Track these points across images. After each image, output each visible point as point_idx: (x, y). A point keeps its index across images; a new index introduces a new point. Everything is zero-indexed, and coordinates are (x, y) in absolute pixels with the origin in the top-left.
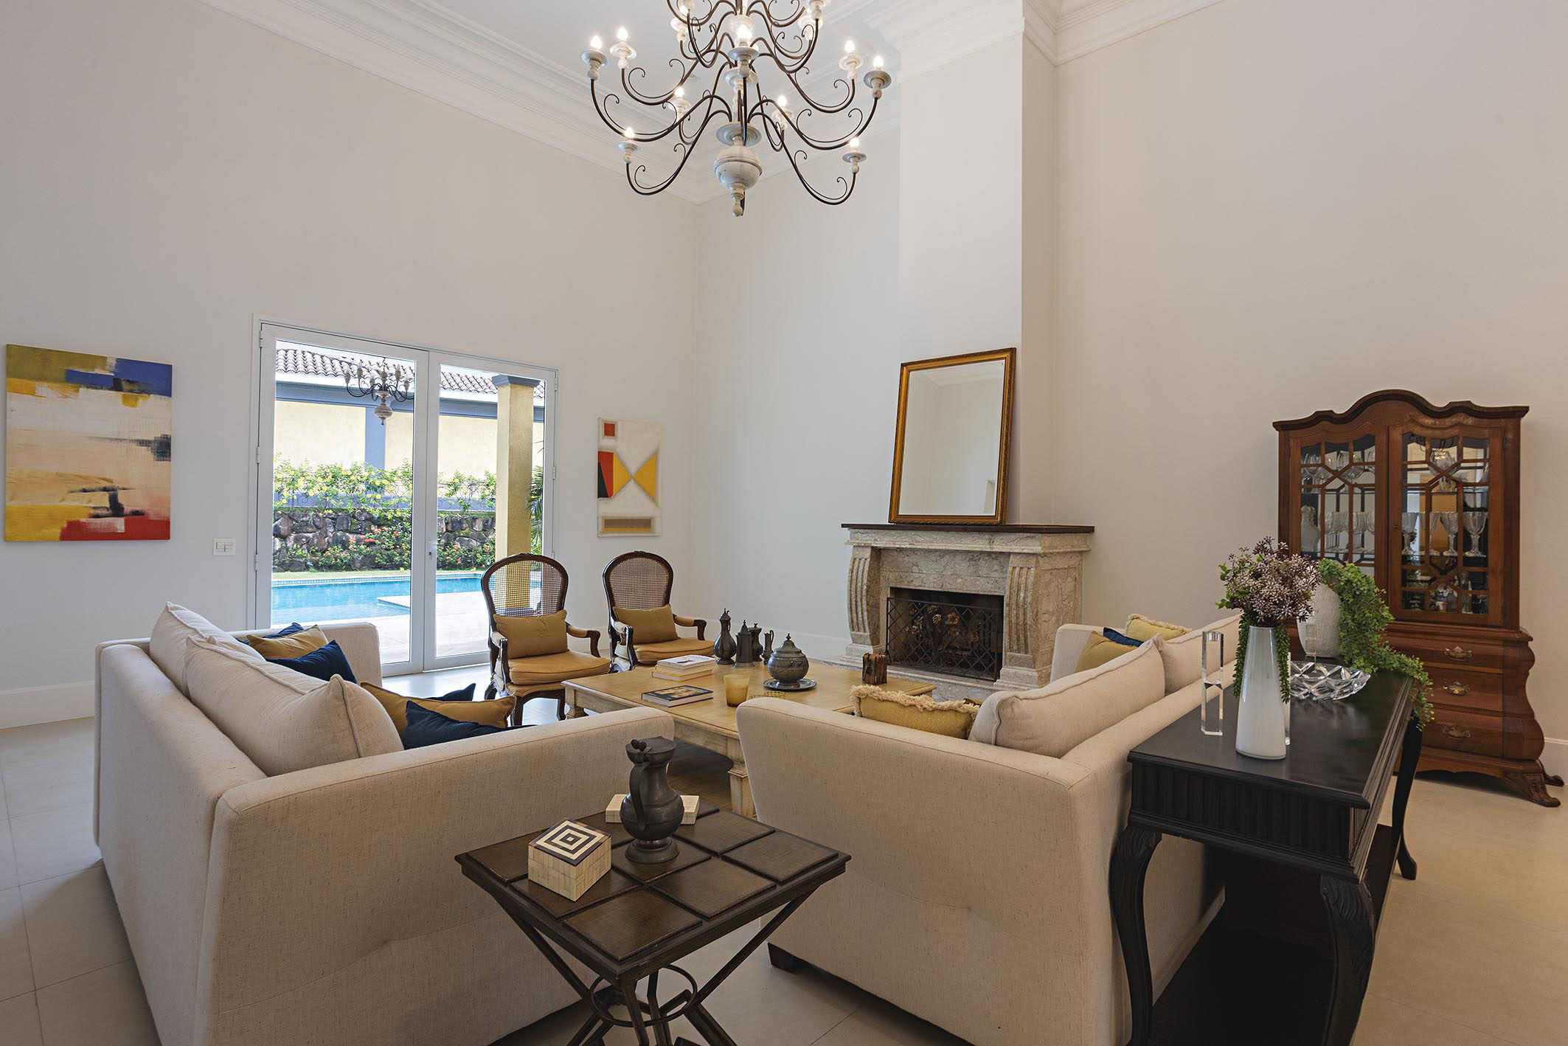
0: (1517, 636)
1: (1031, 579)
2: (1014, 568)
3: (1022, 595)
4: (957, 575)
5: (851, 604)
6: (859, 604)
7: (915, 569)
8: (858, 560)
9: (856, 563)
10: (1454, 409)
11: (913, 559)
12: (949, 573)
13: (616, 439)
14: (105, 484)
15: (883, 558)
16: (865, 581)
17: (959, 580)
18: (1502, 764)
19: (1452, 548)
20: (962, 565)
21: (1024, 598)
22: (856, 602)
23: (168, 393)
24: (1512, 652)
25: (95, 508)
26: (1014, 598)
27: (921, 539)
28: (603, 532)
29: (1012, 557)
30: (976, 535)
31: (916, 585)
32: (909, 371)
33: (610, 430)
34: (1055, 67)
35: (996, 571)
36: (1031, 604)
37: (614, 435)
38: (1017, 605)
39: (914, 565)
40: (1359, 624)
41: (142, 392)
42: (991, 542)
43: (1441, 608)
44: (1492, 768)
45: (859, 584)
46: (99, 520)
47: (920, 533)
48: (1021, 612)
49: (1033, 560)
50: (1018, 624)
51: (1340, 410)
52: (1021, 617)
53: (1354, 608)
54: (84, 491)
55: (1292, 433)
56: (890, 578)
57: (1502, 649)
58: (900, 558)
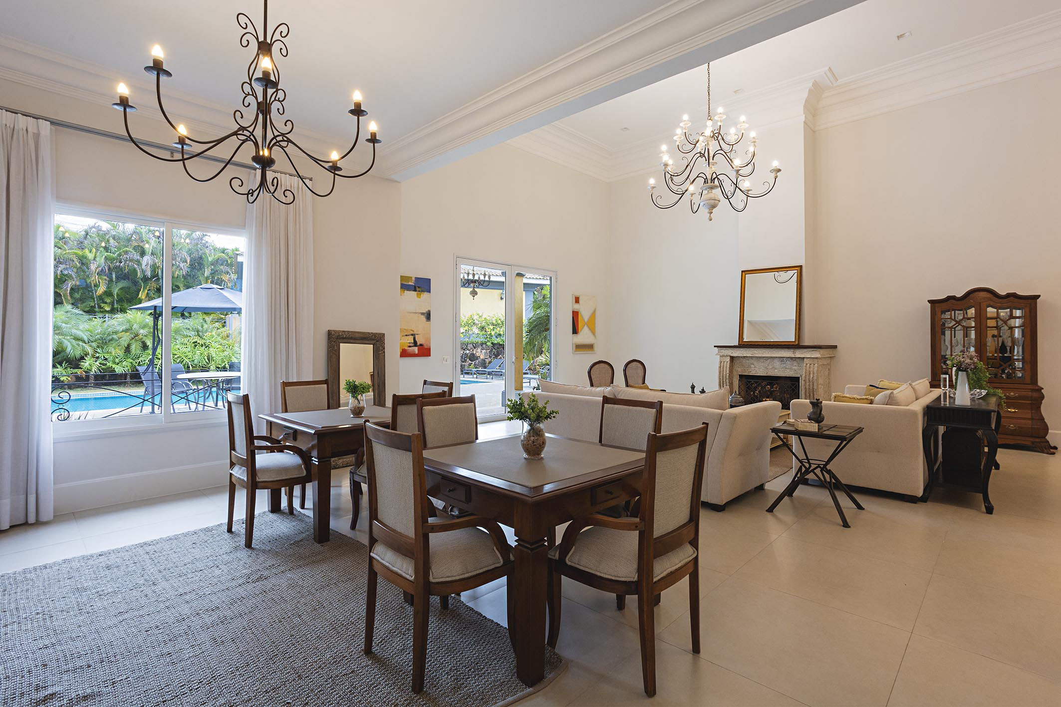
0: (1037, 388)
1: (816, 369)
2: (807, 364)
3: (812, 376)
4: (774, 368)
5: (720, 381)
6: (725, 382)
7: (752, 366)
8: (723, 362)
9: (722, 364)
10: (1009, 295)
11: (752, 361)
12: (771, 367)
13: (580, 304)
14: (412, 332)
15: (734, 361)
16: (728, 372)
17: (776, 371)
18: (1031, 439)
19: (1008, 353)
20: (777, 363)
21: (813, 378)
22: (723, 382)
23: (429, 291)
24: (1035, 395)
25: (409, 343)
26: (808, 377)
27: (756, 352)
28: (575, 351)
29: (805, 359)
30: (787, 350)
31: (753, 373)
32: (746, 274)
33: (577, 300)
34: (814, 132)
35: (795, 366)
36: (816, 380)
37: (578, 303)
38: (809, 380)
39: (751, 364)
40: (978, 379)
41: (422, 291)
42: (794, 353)
43: (1004, 377)
44: (1027, 441)
45: (725, 373)
46: (410, 348)
47: (756, 349)
48: (811, 384)
49: (816, 361)
50: (809, 389)
51: (959, 295)
52: (811, 386)
53: (976, 373)
54: (406, 335)
55: (936, 305)
56: (739, 370)
57: (1030, 393)
58: (744, 361)
